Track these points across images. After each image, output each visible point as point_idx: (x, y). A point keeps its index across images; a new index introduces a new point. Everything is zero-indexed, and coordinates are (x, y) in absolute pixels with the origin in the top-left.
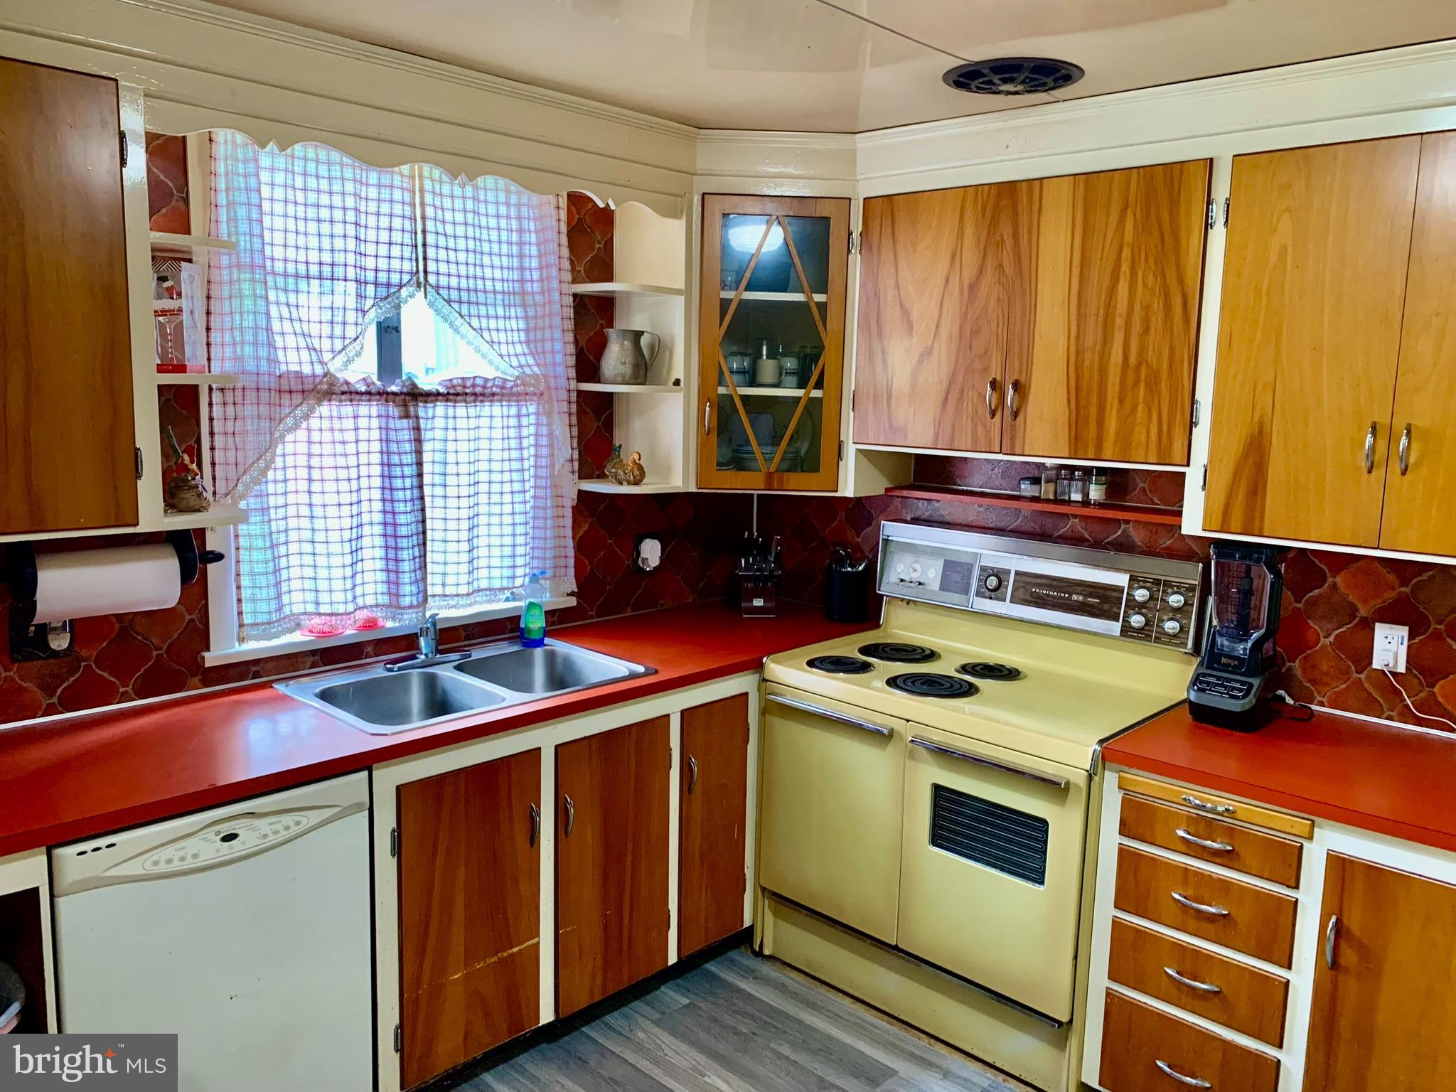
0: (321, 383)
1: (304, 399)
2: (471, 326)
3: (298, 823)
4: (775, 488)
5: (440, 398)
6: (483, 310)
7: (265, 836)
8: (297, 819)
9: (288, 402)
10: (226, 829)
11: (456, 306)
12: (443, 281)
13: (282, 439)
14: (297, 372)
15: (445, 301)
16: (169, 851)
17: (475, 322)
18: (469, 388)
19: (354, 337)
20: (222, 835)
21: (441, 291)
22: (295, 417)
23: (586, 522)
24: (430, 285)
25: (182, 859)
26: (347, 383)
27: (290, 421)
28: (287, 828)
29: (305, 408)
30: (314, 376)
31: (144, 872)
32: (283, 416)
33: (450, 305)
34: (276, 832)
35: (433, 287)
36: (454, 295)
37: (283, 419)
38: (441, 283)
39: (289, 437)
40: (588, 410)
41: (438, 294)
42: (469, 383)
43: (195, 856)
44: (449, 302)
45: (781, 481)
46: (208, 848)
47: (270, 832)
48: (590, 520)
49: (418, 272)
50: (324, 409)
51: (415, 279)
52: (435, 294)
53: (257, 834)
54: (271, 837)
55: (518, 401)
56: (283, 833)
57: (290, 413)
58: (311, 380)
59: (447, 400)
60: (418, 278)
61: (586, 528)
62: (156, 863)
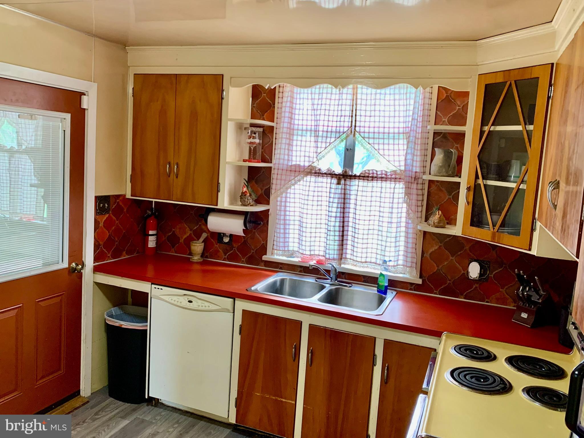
0: (306, 169)
1: (299, 174)
2: (374, 148)
3: (209, 307)
4: (496, 241)
5: (357, 178)
6: (381, 141)
7: (199, 306)
8: (209, 305)
9: (293, 175)
10: (191, 298)
11: (367, 140)
12: (362, 130)
13: (290, 188)
14: (299, 164)
15: (363, 138)
16: (175, 298)
17: (376, 147)
18: (371, 174)
19: (319, 152)
20: (189, 300)
21: (361, 134)
22: (295, 180)
23: (436, 245)
24: (357, 131)
25: (178, 302)
26: (320, 170)
27: (293, 182)
28: (205, 307)
29: (299, 178)
30: (304, 166)
31: (168, 300)
32: (291, 179)
33: (364, 139)
34: (202, 306)
35: (358, 132)
36: (366, 135)
37: (291, 180)
38: (361, 131)
39: (293, 187)
40: (443, 189)
41: (360, 135)
42: (371, 172)
43: (181, 302)
44: (364, 138)
45: (499, 238)
46: (184, 301)
47: (201, 305)
48: (440, 244)
49: (351, 126)
50: (308, 178)
51: (350, 129)
52: (359, 135)
53: (197, 304)
54: (200, 307)
55: (395, 181)
56: (204, 307)
57: (294, 179)
58: (303, 167)
59: (359, 179)
60: (352, 129)
61: (436, 248)
62: (172, 300)
